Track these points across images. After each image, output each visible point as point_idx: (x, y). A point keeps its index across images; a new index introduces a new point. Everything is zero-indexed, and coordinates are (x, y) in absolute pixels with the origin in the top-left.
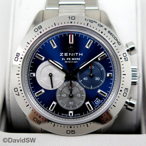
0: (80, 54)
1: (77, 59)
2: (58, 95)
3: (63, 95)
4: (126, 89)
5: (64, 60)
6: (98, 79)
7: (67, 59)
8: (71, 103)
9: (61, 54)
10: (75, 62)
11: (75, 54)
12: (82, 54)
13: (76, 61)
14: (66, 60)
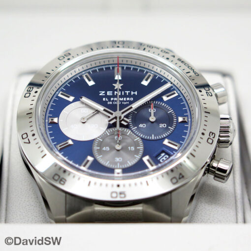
0: (132, 93)
1: (128, 99)
2: (96, 148)
3: (104, 149)
4: (211, 134)
5: (107, 100)
6: (164, 126)
7: (112, 99)
8: (117, 159)
9: (102, 93)
10: (125, 103)
11: (124, 93)
12: (136, 93)
13: (126, 101)
14: (110, 101)
